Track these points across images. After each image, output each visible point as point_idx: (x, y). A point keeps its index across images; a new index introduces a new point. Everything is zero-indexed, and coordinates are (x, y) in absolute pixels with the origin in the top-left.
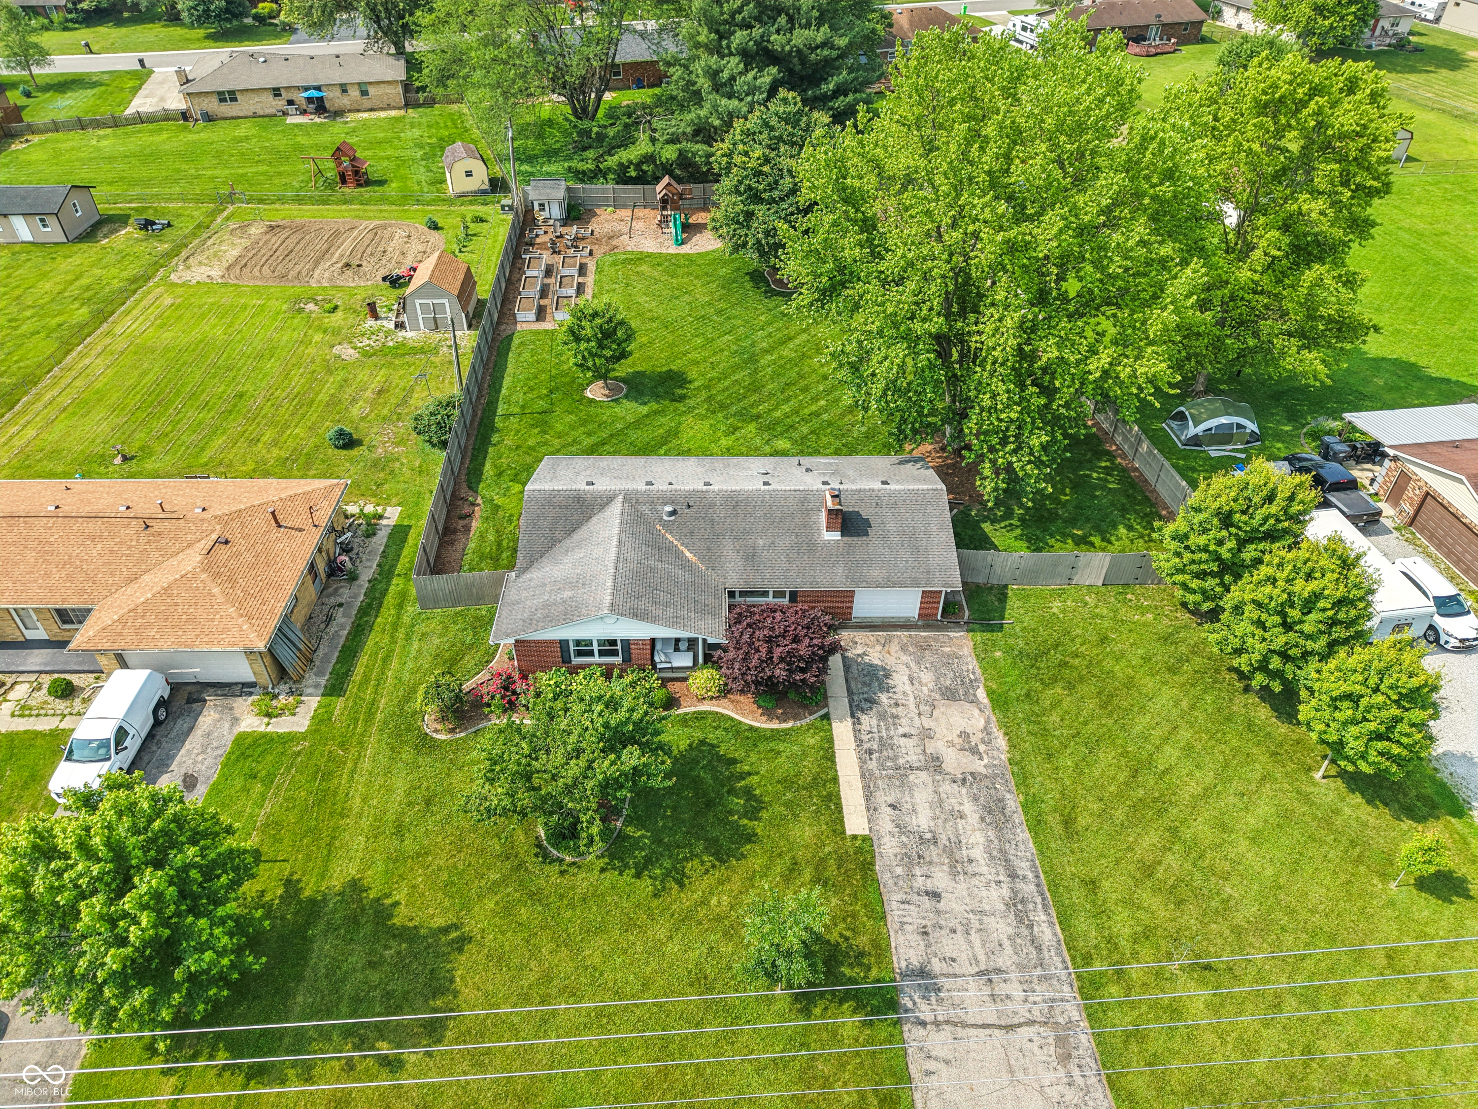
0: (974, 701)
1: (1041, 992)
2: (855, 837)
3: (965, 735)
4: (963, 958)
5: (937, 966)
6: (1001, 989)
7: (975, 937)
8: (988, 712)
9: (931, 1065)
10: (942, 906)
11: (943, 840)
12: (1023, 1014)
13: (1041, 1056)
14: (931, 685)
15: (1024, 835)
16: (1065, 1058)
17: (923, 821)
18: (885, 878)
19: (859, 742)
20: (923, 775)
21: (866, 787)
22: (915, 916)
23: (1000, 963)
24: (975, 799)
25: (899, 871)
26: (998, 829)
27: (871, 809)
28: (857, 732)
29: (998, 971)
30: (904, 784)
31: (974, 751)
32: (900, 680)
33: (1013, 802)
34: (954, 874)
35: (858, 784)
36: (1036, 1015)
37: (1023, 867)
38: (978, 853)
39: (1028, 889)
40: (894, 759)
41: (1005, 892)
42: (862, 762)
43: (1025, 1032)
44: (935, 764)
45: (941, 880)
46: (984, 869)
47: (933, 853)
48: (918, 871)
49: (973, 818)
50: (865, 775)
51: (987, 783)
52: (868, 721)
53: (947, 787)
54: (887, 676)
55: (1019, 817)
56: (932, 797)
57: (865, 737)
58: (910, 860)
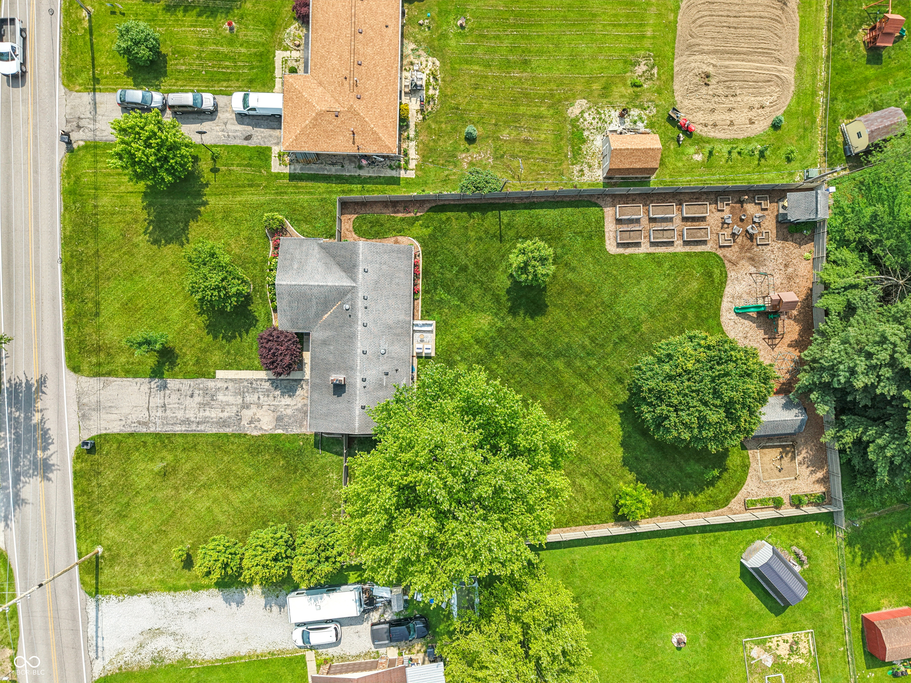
0: (276, 428)
1: (159, 422)
2: (215, 373)
3: (259, 420)
4: (170, 400)
5: (168, 392)
6: (160, 410)
7: (177, 406)
8: (270, 432)
9: (139, 384)
10: (188, 398)
11: (213, 403)
12: (152, 414)
13: (140, 416)
14: (284, 412)
15: (215, 431)
16: (139, 423)
17: (220, 397)
18: (199, 381)
19: (257, 380)
20: (241, 401)
21: (236, 380)
22: (184, 388)
23: (168, 411)
24: (229, 418)
25: (201, 386)
26: (217, 423)
27: (226, 380)
28: (261, 380)
29: (165, 410)
30: (236, 394)
31: (251, 422)
32: (287, 400)
33: (228, 430)
34: (199, 404)
35: (237, 377)
36: (152, 418)
37: (201, 428)
38: (207, 414)
39: (194, 427)
40: (248, 392)
41: (192, 419)
42: (247, 380)
43: (147, 415)
44: (246, 406)
45: (197, 399)
46: (201, 414)
47: (208, 398)
48: (201, 392)
49: (221, 415)
50: (241, 380)
51: (236, 423)
52: (267, 385)
53: (235, 409)
54: (290, 396)
55: (221, 431)
56: (230, 403)
57: (258, 383)
58: (206, 390)
